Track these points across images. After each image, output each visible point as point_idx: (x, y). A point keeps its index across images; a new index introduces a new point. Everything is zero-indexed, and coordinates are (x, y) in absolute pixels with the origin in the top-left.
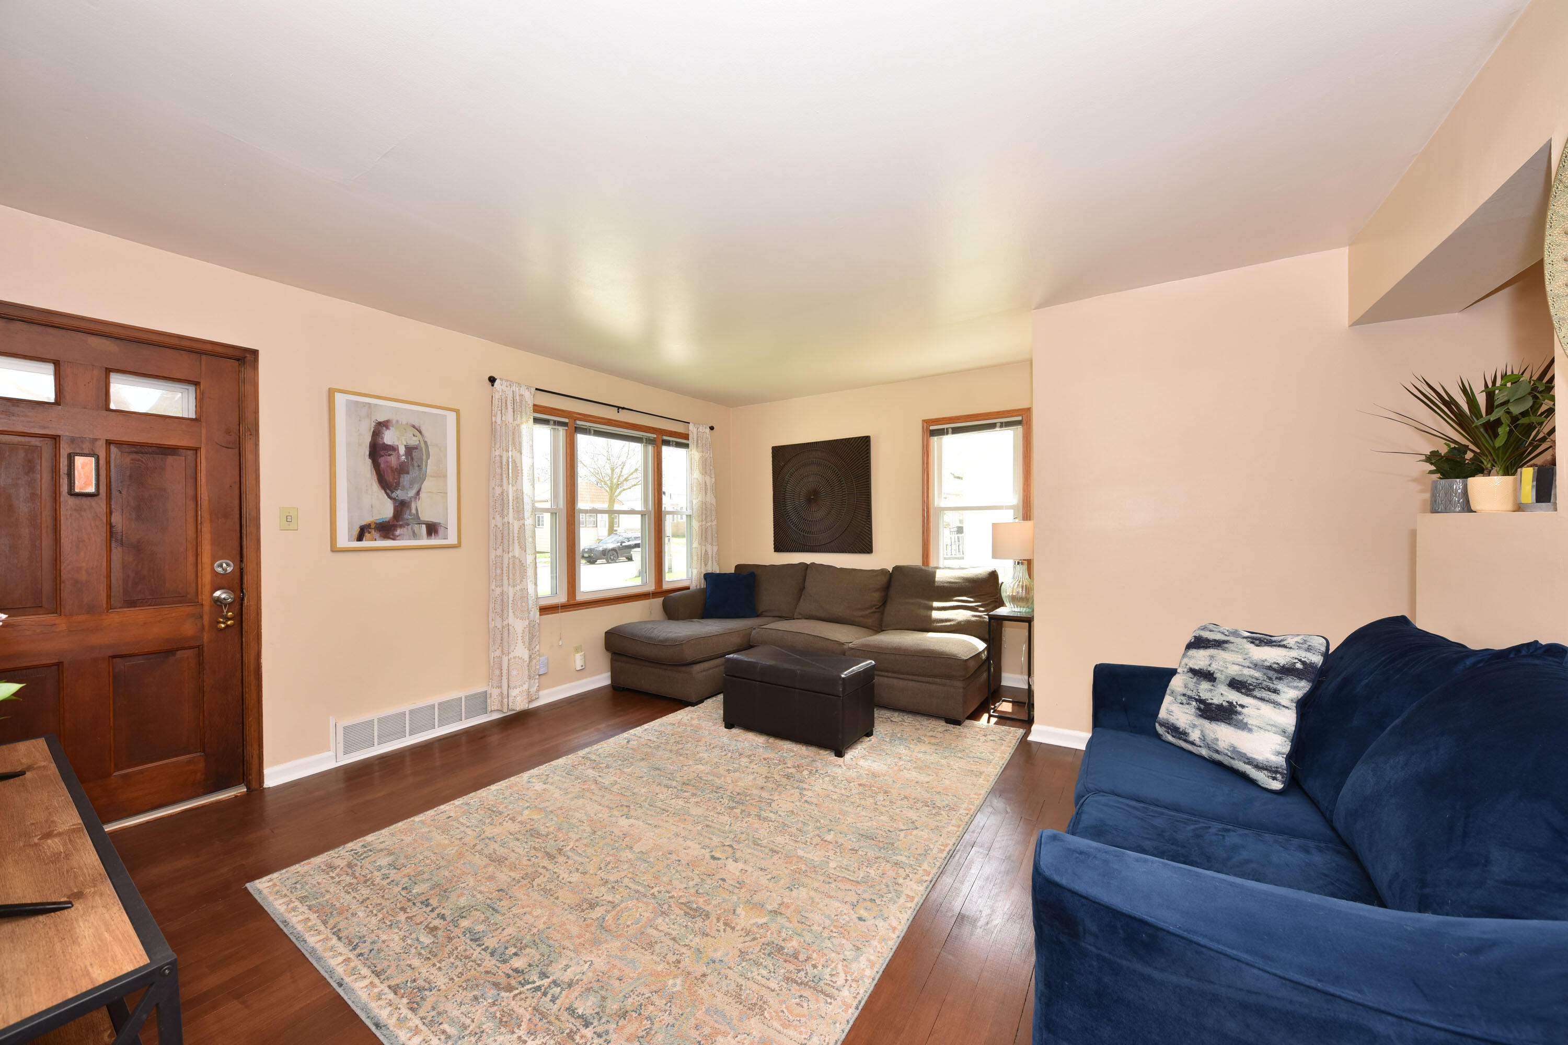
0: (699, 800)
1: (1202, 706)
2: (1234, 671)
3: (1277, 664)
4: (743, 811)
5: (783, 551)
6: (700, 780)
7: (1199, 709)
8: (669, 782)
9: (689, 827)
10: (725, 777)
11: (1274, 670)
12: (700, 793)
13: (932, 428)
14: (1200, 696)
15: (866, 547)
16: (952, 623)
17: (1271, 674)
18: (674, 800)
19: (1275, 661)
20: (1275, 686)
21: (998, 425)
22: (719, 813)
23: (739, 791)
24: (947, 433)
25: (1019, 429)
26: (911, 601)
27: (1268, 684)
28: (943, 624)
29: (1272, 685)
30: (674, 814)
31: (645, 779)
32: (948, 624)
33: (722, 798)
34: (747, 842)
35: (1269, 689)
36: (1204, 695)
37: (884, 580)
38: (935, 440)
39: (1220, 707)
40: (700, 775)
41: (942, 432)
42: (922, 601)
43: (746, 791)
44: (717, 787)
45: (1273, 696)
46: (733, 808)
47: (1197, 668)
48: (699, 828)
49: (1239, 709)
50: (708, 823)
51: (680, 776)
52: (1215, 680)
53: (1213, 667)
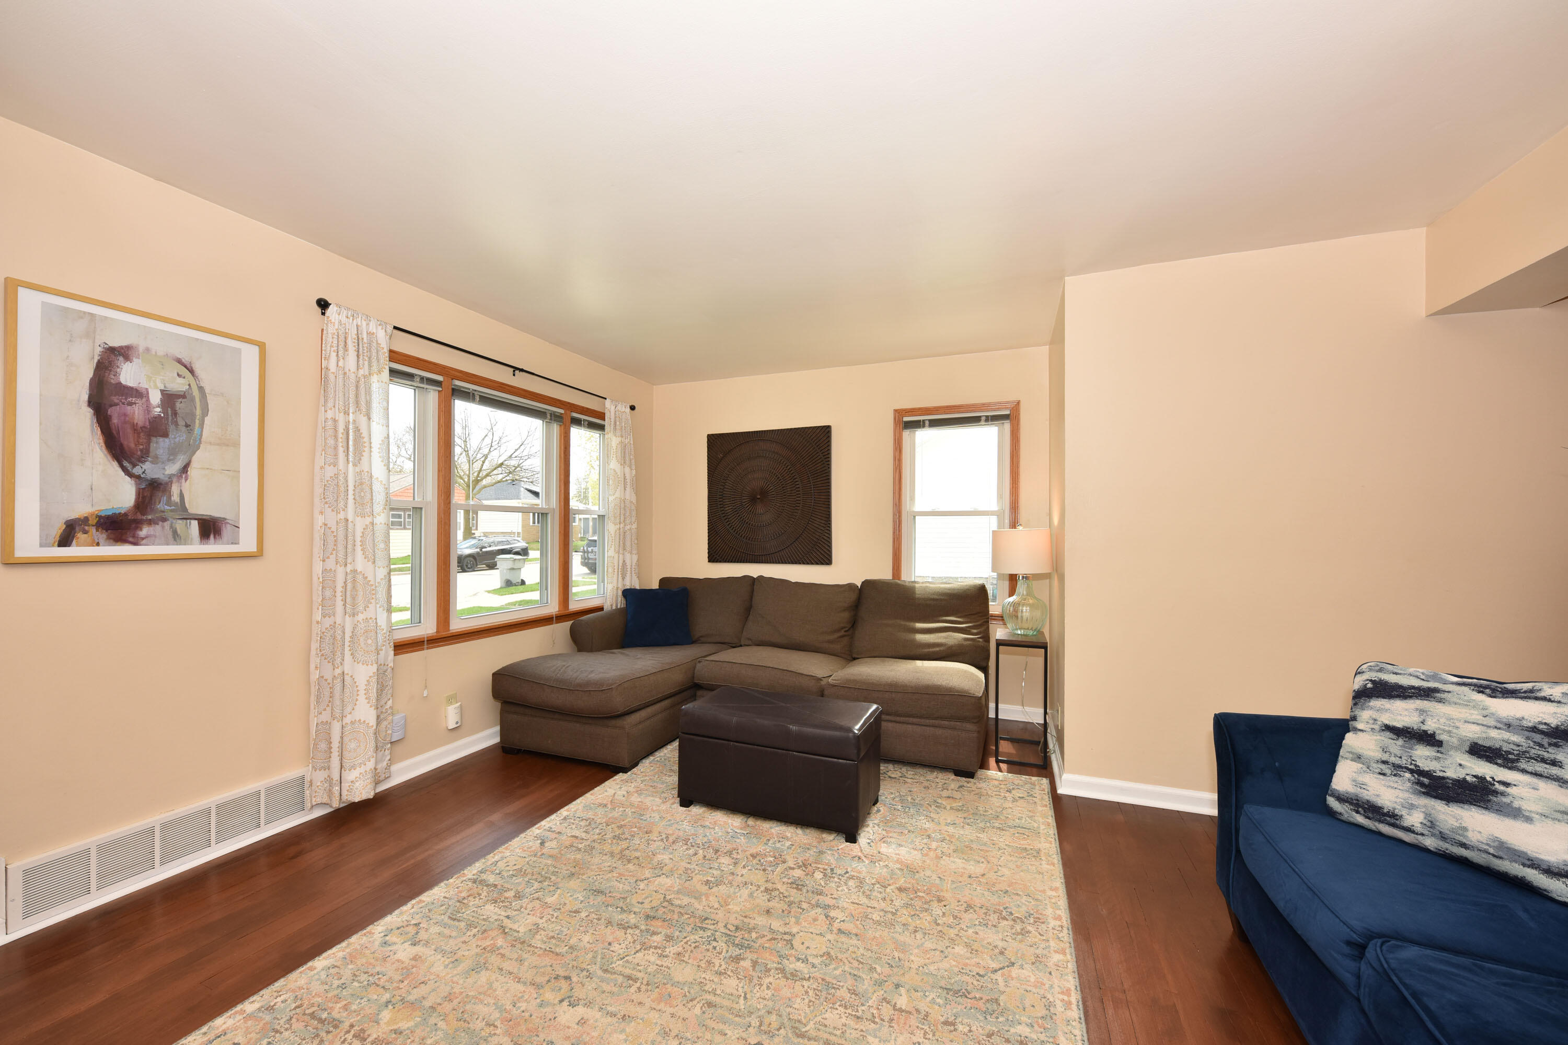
0: (680, 949)
1: (1426, 781)
2: (1472, 732)
3: (1545, 724)
4: (755, 963)
5: (720, 562)
6: (670, 907)
7: (1419, 783)
8: (624, 916)
9: (682, 1012)
10: (707, 896)
11: (1542, 732)
12: (677, 933)
13: (906, 419)
14: (1416, 766)
15: (825, 558)
16: (942, 648)
17: (1538, 738)
18: (640, 955)
19: (1540, 719)
20: (1552, 757)
21: (983, 418)
22: (721, 973)
23: (736, 923)
24: (924, 426)
25: (1007, 425)
26: (890, 622)
27: (1540, 753)
28: (931, 650)
29: (1546, 755)
30: (648, 984)
31: (583, 915)
32: (937, 649)
33: (715, 940)
34: (782, 1031)
35: (1544, 760)
36: (1425, 765)
37: (853, 596)
38: (906, 434)
39: (1461, 784)
40: (668, 897)
41: (917, 425)
42: (903, 623)
43: (745, 920)
44: (700, 917)
45: (1555, 771)
46: (737, 959)
47: (1399, 725)
48: (697, 1011)
49: (1501, 788)
50: (710, 997)
51: (638, 902)
52: (1439, 744)
53: (1430, 726)
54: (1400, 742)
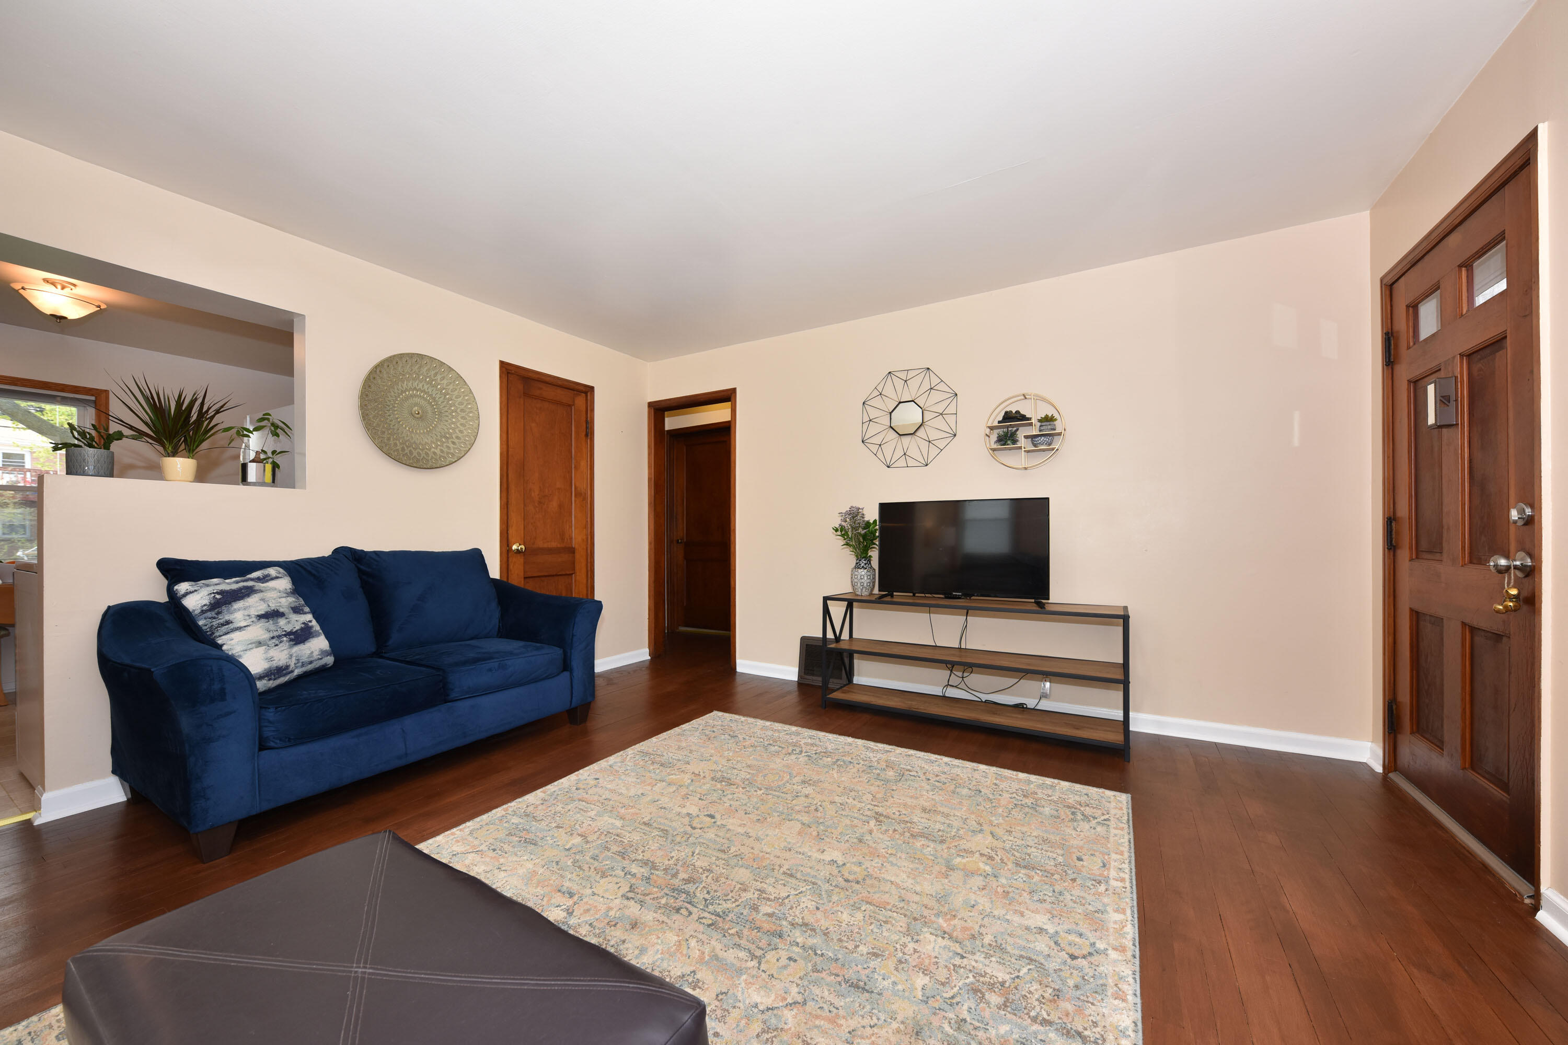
0: (744, 894)
1: (292, 637)
4: (675, 876)
6: (752, 947)
7: (291, 640)
8: (811, 942)
10: (701, 960)
12: (745, 912)
14: (285, 631)
18: (784, 894)
22: (708, 870)
23: (676, 917)
30: (773, 869)
31: (863, 949)
33: (706, 900)
36: (288, 628)
40: (754, 963)
43: (665, 919)
44: (717, 929)
46: (688, 881)
50: (724, 856)
51: (795, 961)
52: (282, 615)
53: (273, 606)
54: (271, 622)
